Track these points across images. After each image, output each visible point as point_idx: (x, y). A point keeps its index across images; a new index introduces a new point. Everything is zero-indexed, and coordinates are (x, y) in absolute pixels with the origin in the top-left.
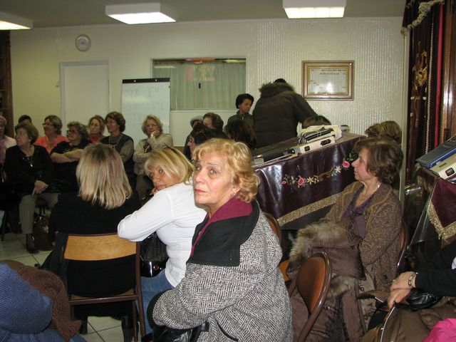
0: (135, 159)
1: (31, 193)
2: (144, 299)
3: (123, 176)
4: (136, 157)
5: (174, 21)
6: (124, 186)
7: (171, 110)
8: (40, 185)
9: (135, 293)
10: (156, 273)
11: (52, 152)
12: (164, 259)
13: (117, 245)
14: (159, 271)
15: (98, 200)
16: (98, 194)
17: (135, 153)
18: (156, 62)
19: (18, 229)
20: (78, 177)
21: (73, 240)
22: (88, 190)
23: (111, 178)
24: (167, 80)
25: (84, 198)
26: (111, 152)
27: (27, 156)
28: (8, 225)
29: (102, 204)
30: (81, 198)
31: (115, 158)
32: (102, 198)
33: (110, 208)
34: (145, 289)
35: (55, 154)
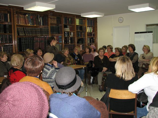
0: (139, 61)
1: (102, 71)
2: (137, 115)
3: (132, 69)
4: (139, 60)
5: (154, 9)
6: (132, 72)
7: (153, 43)
8: (105, 69)
9: (134, 113)
10: (143, 106)
11: (109, 58)
12: (147, 101)
13: (128, 94)
14: (144, 106)
15: (122, 77)
16: (122, 75)
17: (139, 59)
18: (147, 25)
19: (97, 83)
20: (115, 68)
21: (112, 91)
22: (119, 73)
23: (127, 69)
24: (151, 32)
25: (117, 76)
26: (128, 60)
27: (101, 59)
28: (94, 81)
29: (123, 79)
30: (116, 76)
31: (129, 62)
32: (124, 76)
33: (126, 80)
34: (138, 112)
35: (110, 58)
